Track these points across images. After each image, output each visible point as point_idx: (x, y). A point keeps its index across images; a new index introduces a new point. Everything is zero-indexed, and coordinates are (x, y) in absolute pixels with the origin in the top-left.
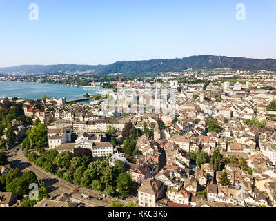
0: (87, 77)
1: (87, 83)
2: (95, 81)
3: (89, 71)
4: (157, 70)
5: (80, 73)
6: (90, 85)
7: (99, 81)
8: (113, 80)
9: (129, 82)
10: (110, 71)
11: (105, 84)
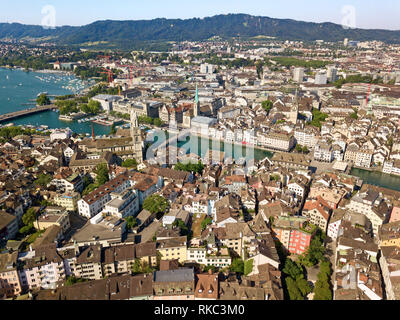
0: (45, 48)
1: (46, 63)
2: (61, 60)
3: (49, 38)
4: (166, 38)
5: (32, 40)
6: (52, 68)
7: (67, 60)
8: (94, 56)
9: (124, 60)
10: (86, 39)
11: (80, 67)
